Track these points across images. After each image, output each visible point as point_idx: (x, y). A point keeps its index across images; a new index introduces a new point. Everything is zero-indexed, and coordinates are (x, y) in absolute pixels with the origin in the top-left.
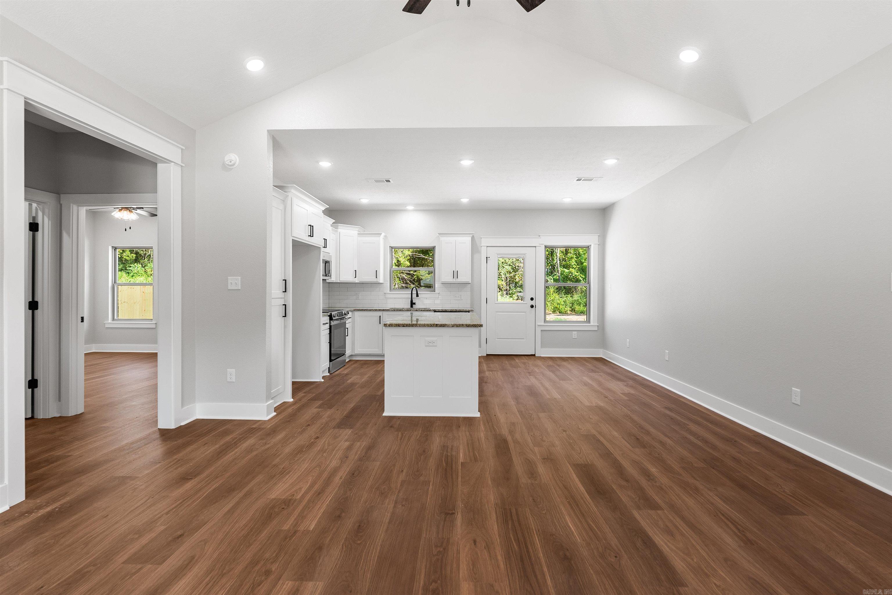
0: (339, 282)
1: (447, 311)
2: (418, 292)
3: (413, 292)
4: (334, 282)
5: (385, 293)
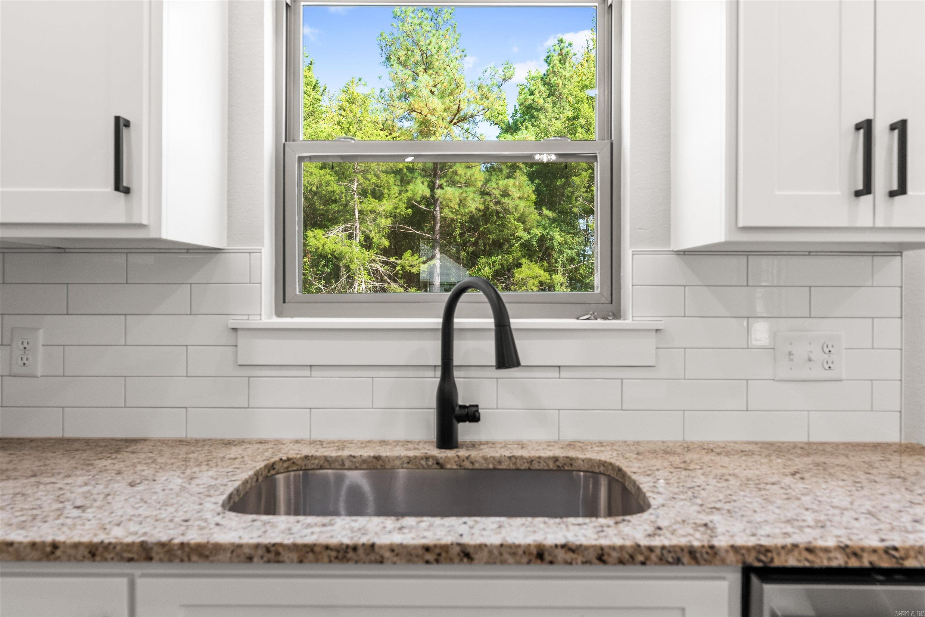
2: (515, 322)
3: (458, 321)
5: (235, 330)
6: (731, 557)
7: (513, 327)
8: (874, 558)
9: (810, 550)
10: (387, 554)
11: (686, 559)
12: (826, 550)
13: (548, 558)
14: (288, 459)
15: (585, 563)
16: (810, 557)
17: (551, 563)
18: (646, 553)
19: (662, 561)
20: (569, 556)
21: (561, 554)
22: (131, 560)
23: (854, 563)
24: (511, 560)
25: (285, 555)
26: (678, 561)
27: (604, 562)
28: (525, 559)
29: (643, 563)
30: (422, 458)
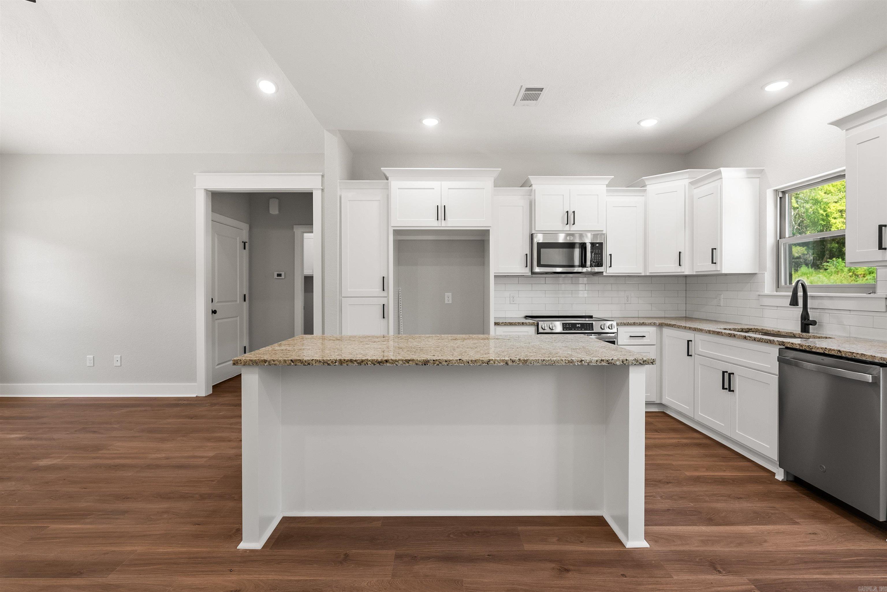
0: (648, 274)
1: (814, 350)
4: (643, 275)
5: (759, 295)
6: (777, 343)
7: (798, 295)
8: (805, 347)
9: (792, 344)
10: (724, 334)
11: (769, 342)
12: (796, 344)
13: (746, 338)
14: (757, 329)
15: (752, 340)
16: (792, 345)
17: (747, 339)
18: (762, 340)
19: (765, 342)
20: (750, 338)
21: (749, 338)
22: (693, 330)
23: (801, 348)
24: (741, 338)
25: (711, 332)
26: (767, 342)
27: (755, 341)
28: (743, 338)
29: (762, 342)
30: (790, 333)
